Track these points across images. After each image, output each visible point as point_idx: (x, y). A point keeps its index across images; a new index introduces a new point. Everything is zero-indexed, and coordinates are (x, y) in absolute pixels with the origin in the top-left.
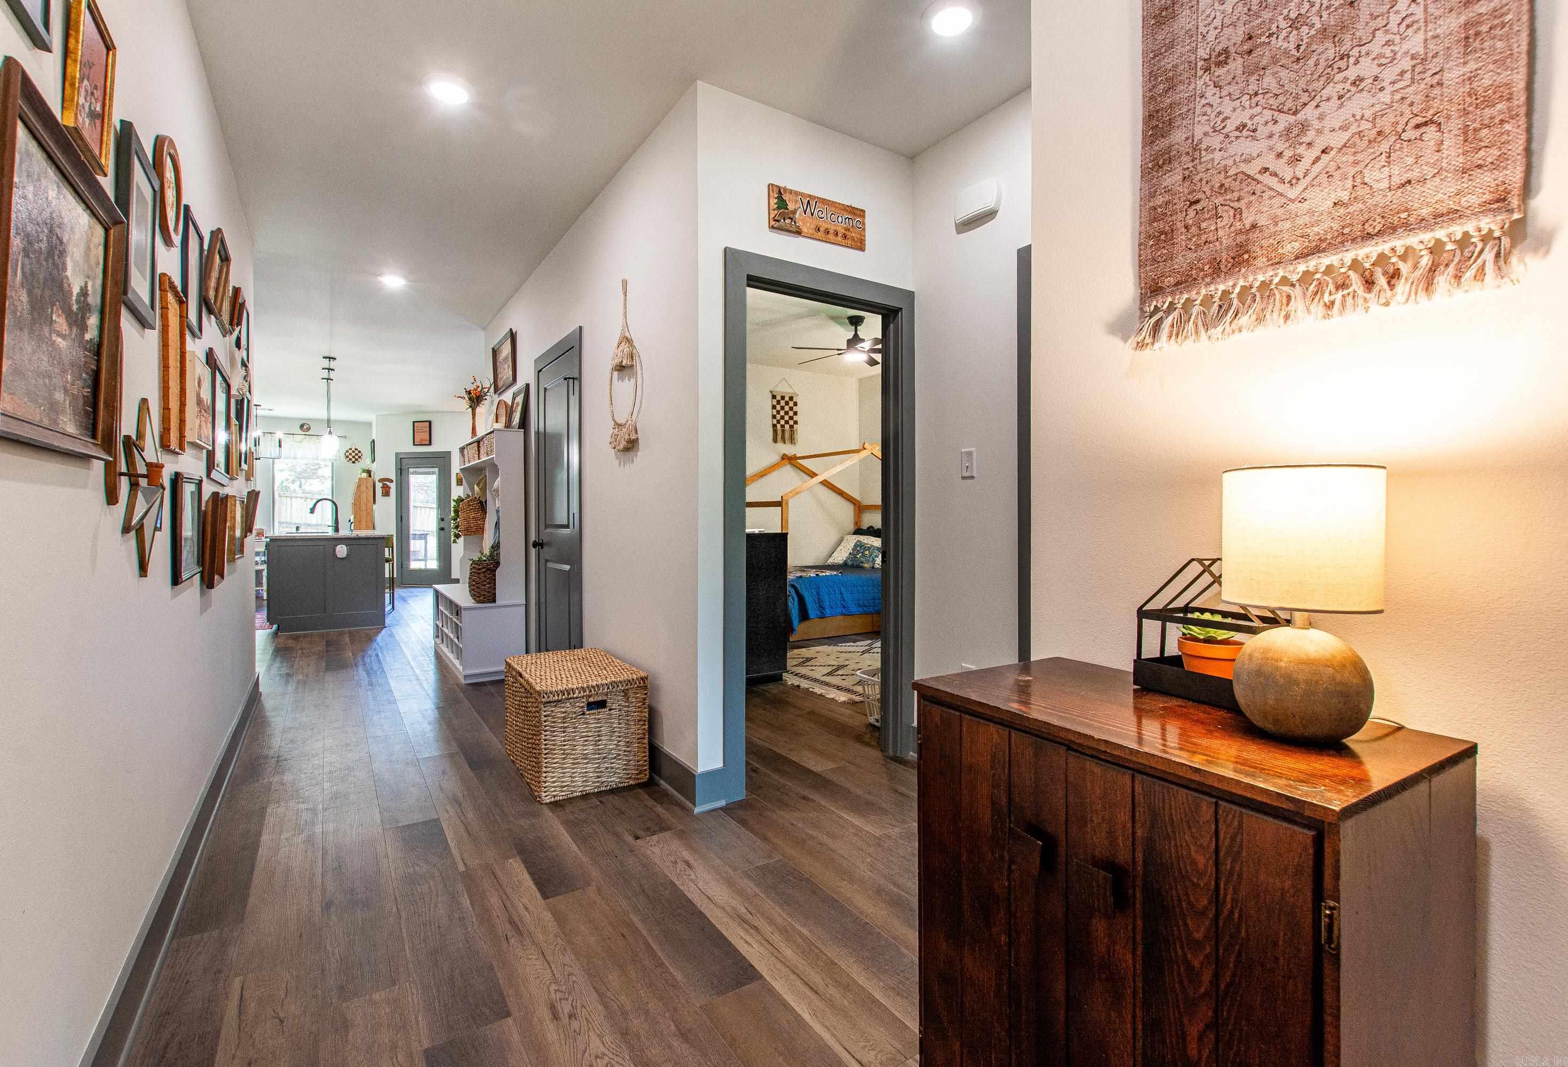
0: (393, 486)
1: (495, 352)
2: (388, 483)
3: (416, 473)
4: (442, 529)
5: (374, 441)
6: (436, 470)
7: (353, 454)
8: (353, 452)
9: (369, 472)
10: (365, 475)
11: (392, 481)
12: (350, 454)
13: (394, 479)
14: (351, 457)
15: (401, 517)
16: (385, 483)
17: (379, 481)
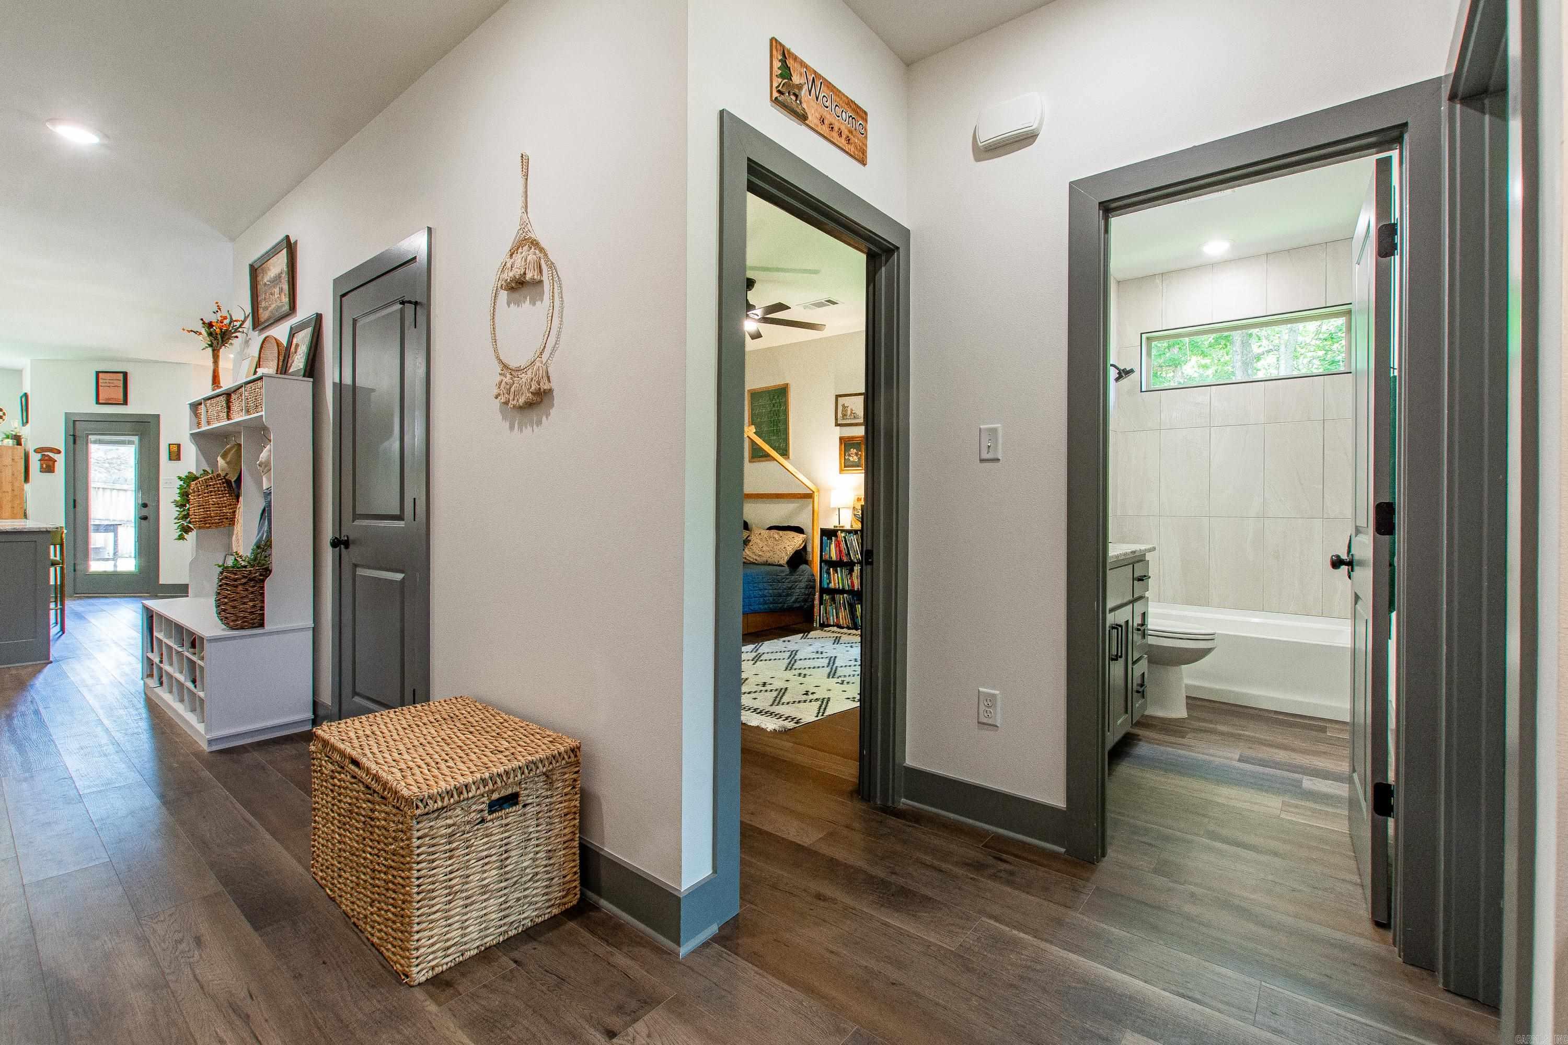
0: (60, 460)
1: (255, 272)
2: (51, 454)
3: (101, 442)
4: (145, 518)
5: (26, 395)
6: (136, 439)
9: (18, 440)
10: (10, 442)
11: (59, 452)
13: (63, 449)
15: (75, 501)
16: (46, 453)
17: (36, 451)
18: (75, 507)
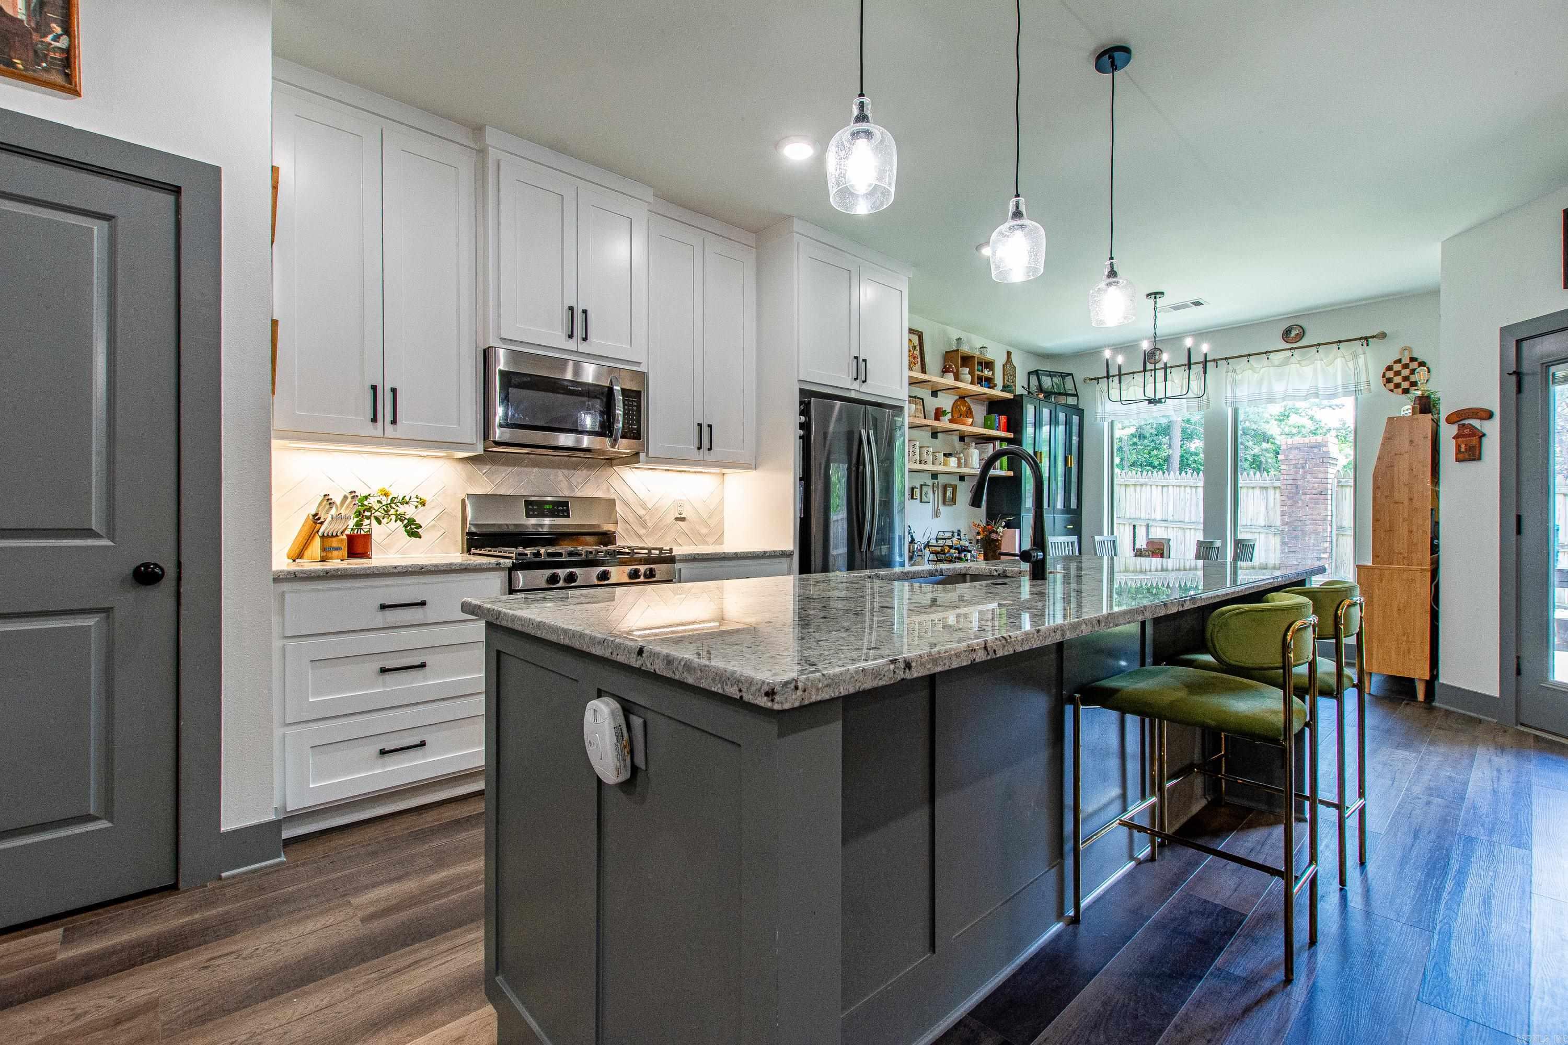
0: (1492, 430)
2: (1476, 423)
7: (1405, 372)
8: (1406, 366)
11: (1489, 415)
12: (1398, 373)
13: (1497, 408)
14: (1397, 380)
15: (1519, 518)
16: (1467, 422)
17: (1449, 420)
18: (1519, 531)
